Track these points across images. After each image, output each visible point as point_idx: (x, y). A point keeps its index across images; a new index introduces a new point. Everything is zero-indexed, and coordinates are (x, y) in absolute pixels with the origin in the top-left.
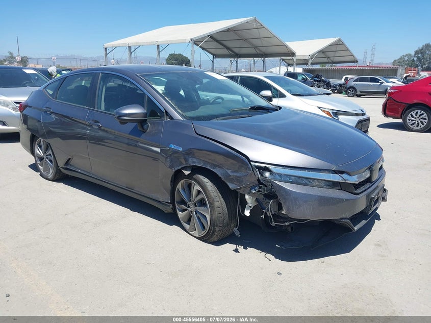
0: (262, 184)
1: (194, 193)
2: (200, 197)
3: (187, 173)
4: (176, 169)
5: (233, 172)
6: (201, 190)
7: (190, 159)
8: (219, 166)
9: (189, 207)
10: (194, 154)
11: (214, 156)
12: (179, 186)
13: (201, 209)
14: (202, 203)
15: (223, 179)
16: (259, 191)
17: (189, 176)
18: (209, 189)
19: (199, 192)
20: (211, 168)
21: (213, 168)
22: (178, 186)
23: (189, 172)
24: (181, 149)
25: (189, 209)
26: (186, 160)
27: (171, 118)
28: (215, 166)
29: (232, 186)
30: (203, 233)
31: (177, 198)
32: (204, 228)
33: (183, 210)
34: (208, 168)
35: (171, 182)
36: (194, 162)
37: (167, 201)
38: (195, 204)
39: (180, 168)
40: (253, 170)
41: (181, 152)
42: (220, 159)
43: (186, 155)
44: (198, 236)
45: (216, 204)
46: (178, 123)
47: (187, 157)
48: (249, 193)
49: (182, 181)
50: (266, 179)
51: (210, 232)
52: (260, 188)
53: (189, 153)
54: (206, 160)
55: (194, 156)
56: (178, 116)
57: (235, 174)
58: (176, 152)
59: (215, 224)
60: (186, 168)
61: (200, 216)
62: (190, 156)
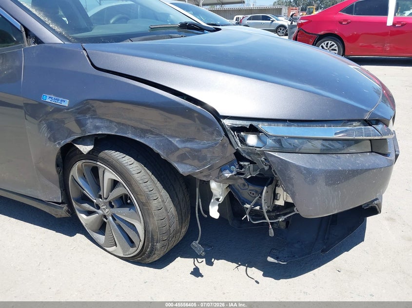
0: (246, 160)
1: (106, 185)
2: (118, 192)
3: (85, 149)
4: (63, 143)
5: (184, 142)
6: (119, 179)
7: (89, 121)
8: (152, 133)
9: (98, 208)
10: (95, 111)
11: (139, 111)
12: (74, 172)
13: (123, 213)
14: (124, 201)
15: (163, 156)
16: (238, 174)
17: (91, 155)
18: (137, 177)
19: (115, 184)
20: (136, 136)
21: (140, 137)
22: (71, 174)
23: (90, 147)
24: (66, 103)
25: (100, 211)
26: (80, 124)
27: (38, 41)
28: (144, 132)
29: (183, 169)
30: (132, 252)
31: (73, 193)
32: (132, 243)
33: (89, 213)
34: (130, 136)
35: (57, 166)
36: (98, 128)
37: (55, 201)
38: (110, 203)
39: (69, 140)
40: (226, 135)
41: (67, 108)
42: (153, 117)
43: (79, 113)
44: (122, 255)
45: (154, 204)
46: (54, 50)
47: (81, 117)
48: (219, 179)
49: (79, 164)
50: (252, 150)
51: (146, 251)
52: (241, 167)
53: (83, 110)
54: (123, 121)
55: (95, 116)
56: (50, 37)
57: (189, 145)
58: (59, 109)
59: (155, 237)
60: (82, 140)
61: (122, 224)
62: (88, 116)
